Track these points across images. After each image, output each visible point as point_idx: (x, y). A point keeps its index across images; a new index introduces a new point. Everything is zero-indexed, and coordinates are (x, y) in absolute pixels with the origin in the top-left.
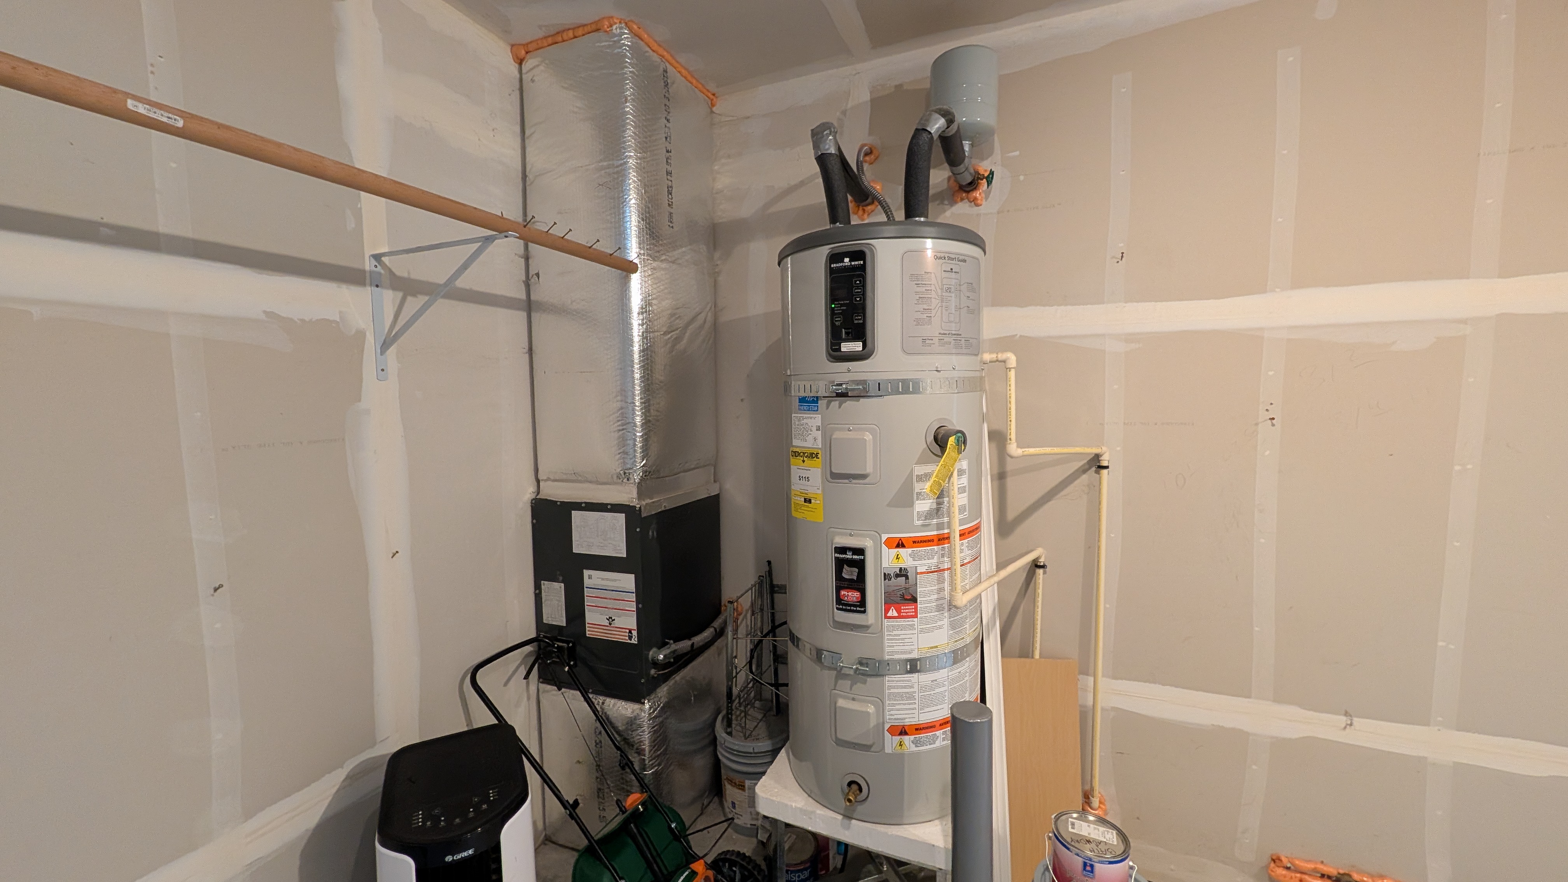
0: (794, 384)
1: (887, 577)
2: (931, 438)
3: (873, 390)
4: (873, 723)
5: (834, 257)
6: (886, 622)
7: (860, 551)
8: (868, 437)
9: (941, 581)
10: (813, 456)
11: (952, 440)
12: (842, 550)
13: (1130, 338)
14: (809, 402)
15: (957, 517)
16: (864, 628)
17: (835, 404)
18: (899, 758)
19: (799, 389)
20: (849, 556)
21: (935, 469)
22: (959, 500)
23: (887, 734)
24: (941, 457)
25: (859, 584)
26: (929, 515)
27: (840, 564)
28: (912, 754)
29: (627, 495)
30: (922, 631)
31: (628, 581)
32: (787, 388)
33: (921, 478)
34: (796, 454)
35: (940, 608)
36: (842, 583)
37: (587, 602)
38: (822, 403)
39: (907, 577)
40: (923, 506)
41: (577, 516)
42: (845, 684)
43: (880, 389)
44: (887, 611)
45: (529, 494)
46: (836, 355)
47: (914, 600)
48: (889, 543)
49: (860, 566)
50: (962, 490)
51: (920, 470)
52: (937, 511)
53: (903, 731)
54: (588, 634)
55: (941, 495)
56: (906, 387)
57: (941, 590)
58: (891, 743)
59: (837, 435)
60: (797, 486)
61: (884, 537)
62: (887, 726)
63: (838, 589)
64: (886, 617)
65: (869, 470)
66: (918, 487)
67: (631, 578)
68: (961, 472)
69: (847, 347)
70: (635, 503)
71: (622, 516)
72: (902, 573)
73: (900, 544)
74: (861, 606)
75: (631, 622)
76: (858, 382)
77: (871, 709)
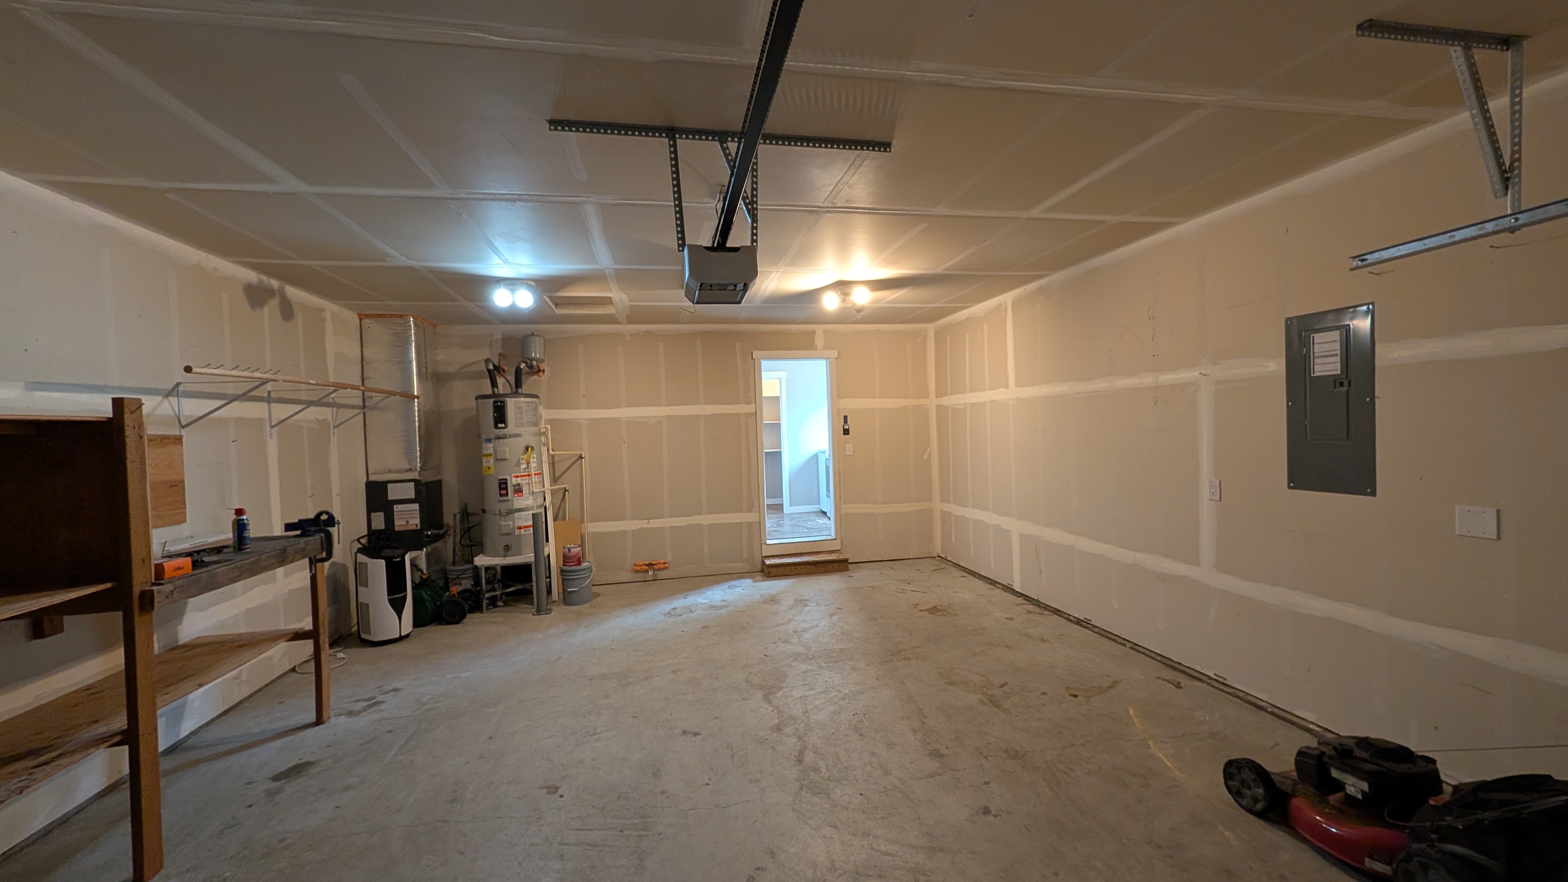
0: (482, 435)
1: (514, 486)
2: (525, 448)
3: (508, 436)
4: (512, 527)
5: (495, 402)
6: (514, 498)
7: (506, 479)
8: (507, 449)
9: (529, 486)
10: (491, 455)
11: (530, 449)
12: (500, 480)
13: (588, 420)
14: (489, 440)
15: (533, 470)
16: (508, 501)
17: (497, 441)
18: (520, 535)
19: (484, 437)
20: (503, 481)
21: (525, 457)
22: (533, 465)
23: (516, 530)
24: (527, 453)
25: (506, 489)
26: (525, 469)
27: (500, 484)
28: (524, 535)
29: (415, 475)
30: (525, 500)
31: (416, 506)
32: (480, 437)
33: (523, 459)
34: (484, 455)
35: (530, 494)
36: (501, 489)
37: (395, 517)
38: (493, 441)
39: (520, 486)
40: (524, 466)
41: (389, 485)
42: (503, 518)
43: (511, 436)
44: (514, 495)
45: (365, 480)
46: (496, 427)
47: (522, 492)
48: (514, 477)
49: (506, 483)
50: (534, 462)
51: (522, 457)
52: (528, 468)
53: (520, 528)
54: (396, 530)
55: (528, 463)
56: (517, 435)
57: (529, 489)
58: (517, 532)
59: (499, 449)
60: (484, 464)
61: (513, 475)
62: (516, 528)
63: (500, 490)
64: (514, 497)
65: (508, 456)
66: (521, 461)
67: (418, 505)
68: (533, 458)
69: (500, 425)
70: (417, 478)
71: (413, 483)
72: (519, 484)
73: (517, 477)
74: (507, 494)
75: (418, 521)
76: (504, 435)
77: (511, 523)
